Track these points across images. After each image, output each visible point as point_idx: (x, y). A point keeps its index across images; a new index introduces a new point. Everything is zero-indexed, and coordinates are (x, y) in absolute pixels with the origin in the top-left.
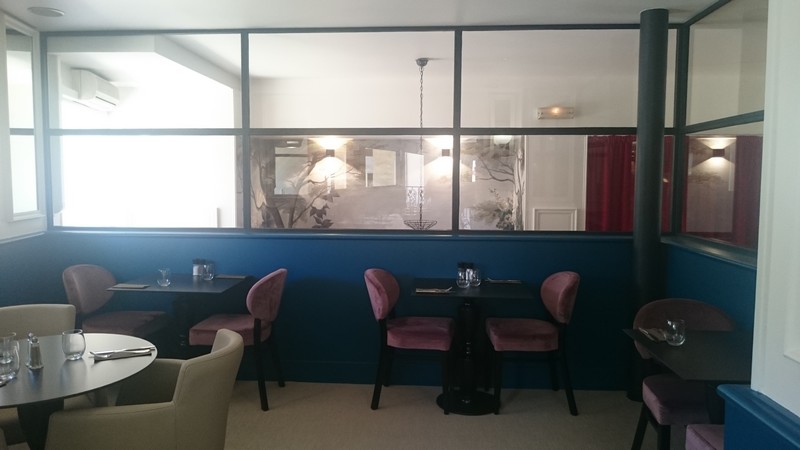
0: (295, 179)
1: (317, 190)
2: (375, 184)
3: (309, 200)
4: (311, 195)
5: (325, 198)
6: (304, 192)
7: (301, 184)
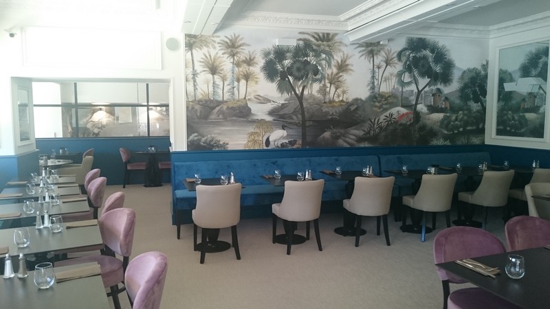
0: (85, 120)
1: (95, 125)
2: (120, 122)
3: (91, 129)
4: (92, 127)
5: (99, 128)
6: (89, 126)
7: (88, 122)
